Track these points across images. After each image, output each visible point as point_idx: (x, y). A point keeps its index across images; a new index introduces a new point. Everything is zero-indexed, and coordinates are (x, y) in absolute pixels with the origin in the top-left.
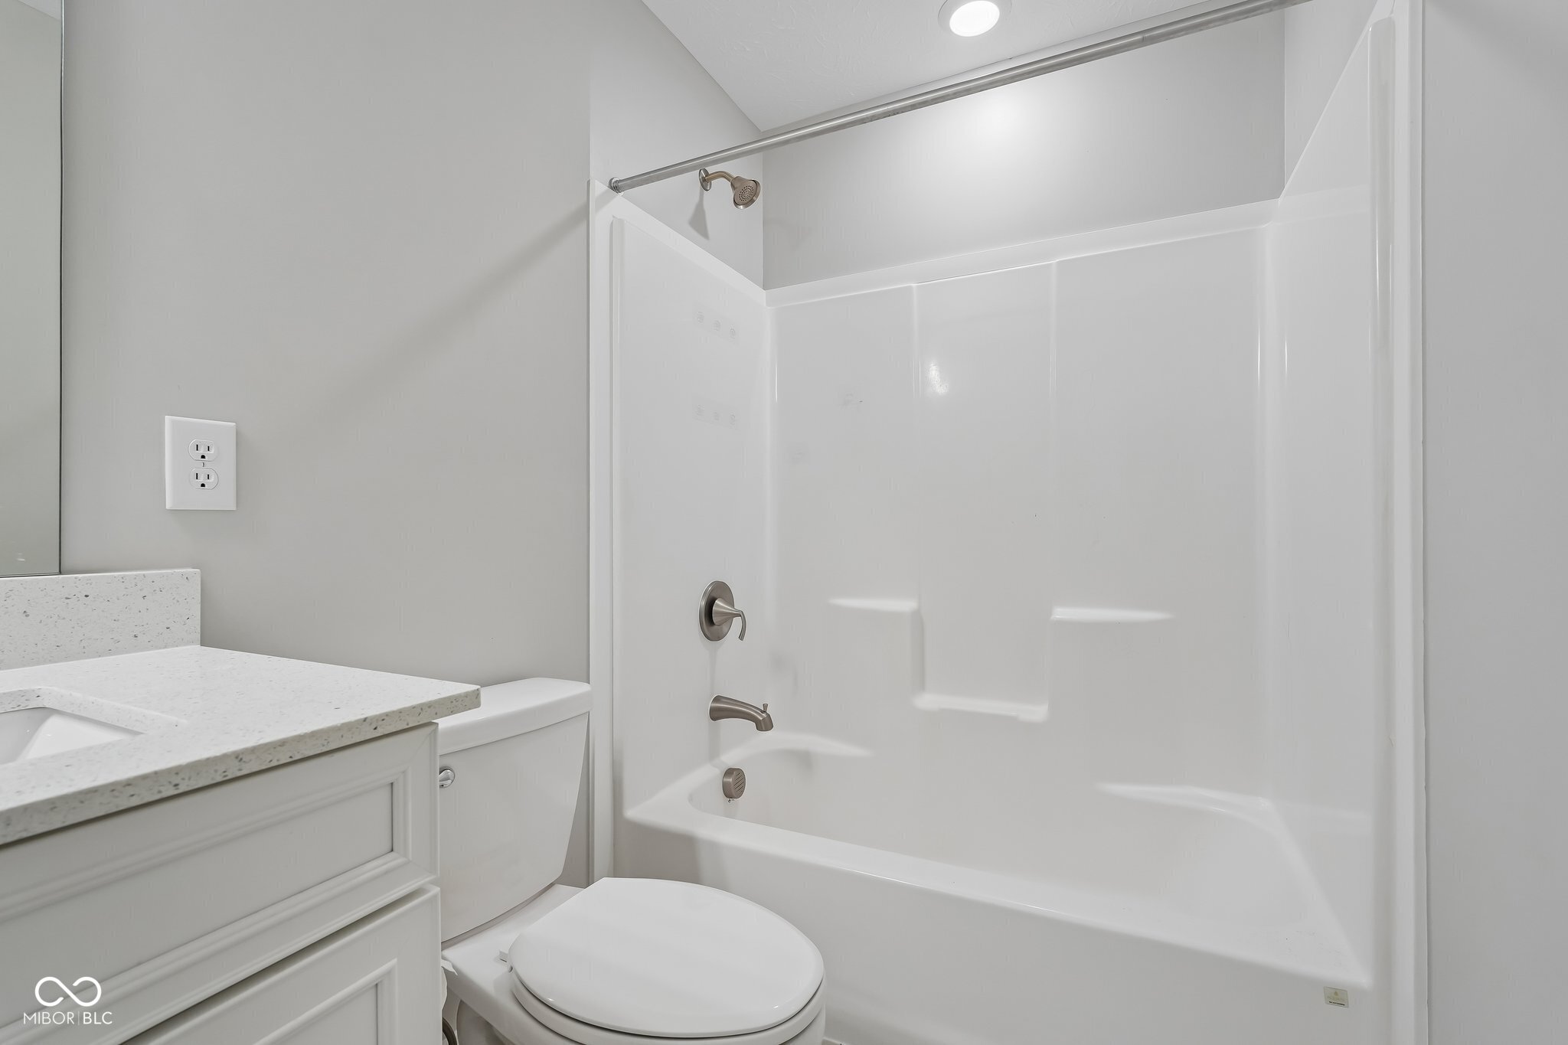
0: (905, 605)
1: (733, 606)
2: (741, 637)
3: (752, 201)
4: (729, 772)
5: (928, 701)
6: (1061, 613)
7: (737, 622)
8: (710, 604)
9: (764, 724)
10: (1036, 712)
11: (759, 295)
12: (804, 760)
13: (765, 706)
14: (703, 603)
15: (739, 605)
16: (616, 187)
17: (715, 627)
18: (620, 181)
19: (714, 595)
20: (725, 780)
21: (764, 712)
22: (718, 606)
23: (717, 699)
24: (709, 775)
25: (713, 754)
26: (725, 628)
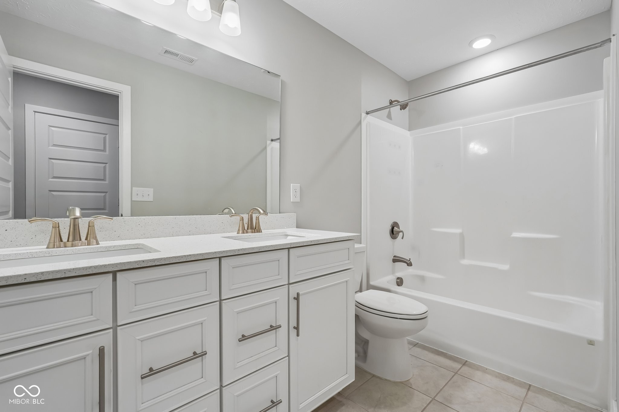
0: (458, 231)
1: (399, 229)
2: (402, 238)
3: (406, 108)
4: (398, 278)
5: (465, 262)
6: (515, 235)
7: (401, 234)
8: (393, 228)
9: (410, 264)
10: (505, 267)
11: (407, 133)
12: (422, 279)
13: (410, 259)
14: (391, 228)
15: (401, 229)
16: (368, 113)
17: (394, 235)
18: (369, 111)
19: (394, 226)
20: (397, 280)
21: (410, 261)
22: (395, 229)
23: (395, 256)
24: (392, 278)
25: (393, 273)
26: (397, 235)
